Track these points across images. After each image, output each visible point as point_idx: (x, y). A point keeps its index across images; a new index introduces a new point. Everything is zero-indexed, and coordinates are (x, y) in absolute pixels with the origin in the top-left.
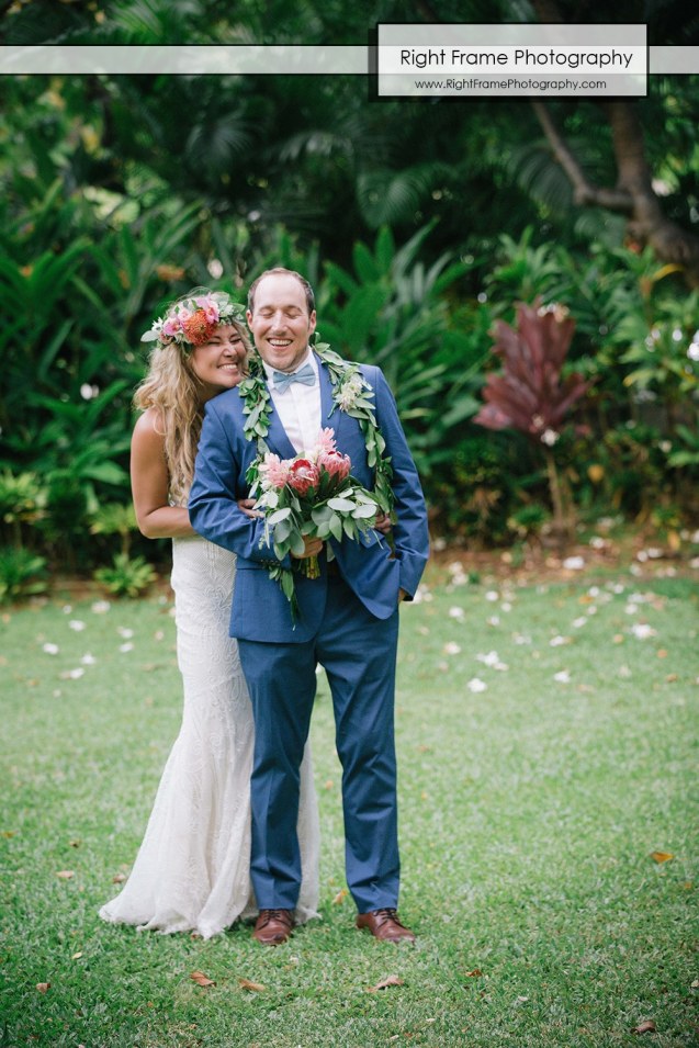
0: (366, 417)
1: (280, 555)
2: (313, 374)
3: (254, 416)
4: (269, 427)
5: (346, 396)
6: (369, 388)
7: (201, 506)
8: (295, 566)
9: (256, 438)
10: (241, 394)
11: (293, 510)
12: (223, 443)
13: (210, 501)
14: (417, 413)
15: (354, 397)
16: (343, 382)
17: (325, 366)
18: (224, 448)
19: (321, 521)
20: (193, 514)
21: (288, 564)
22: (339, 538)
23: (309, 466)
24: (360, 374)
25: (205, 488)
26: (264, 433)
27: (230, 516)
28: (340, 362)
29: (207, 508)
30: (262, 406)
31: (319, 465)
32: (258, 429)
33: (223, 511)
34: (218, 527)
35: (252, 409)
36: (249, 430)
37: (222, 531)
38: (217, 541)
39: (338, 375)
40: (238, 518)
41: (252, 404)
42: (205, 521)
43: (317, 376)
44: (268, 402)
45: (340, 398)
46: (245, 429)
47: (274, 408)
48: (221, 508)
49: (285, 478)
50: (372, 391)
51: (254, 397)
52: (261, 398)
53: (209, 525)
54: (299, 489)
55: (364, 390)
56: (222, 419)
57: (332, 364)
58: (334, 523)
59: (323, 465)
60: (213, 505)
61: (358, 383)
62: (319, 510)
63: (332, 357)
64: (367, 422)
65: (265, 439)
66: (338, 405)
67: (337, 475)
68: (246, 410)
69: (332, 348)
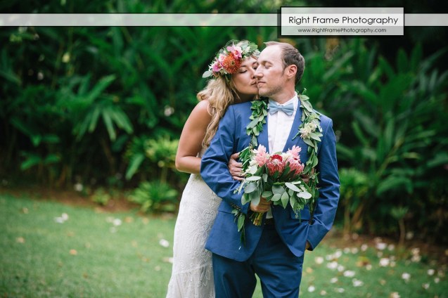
0: (313, 146)
1: (243, 202)
2: (293, 110)
3: (255, 122)
4: (260, 132)
5: (306, 130)
6: (321, 130)
7: (210, 162)
8: (249, 214)
9: (252, 134)
10: (252, 107)
11: (262, 180)
12: (232, 132)
13: (216, 161)
14: (413, 155)
15: (310, 132)
16: (307, 122)
17: (301, 109)
18: (232, 134)
19: (276, 193)
20: (204, 165)
21: (246, 211)
22: (285, 206)
23: (281, 160)
24: (319, 121)
25: (215, 153)
26: (257, 134)
27: (224, 174)
28: (310, 110)
29: (213, 164)
30: (261, 119)
31: (287, 162)
32: (255, 129)
33: (221, 170)
34: (214, 177)
35: (255, 118)
36: (250, 129)
37: (216, 180)
38: (211, 185)
39: (306, 117)
40: (228, 177)
41: (256, 115)
42: (209, 171)
43: (295, 113)
44: (266, 117)
45: (302, 131)
46: (248, 128)
47: (267, 121)
48: (221, 168)
49: (265, 161)
50: (322, 133)
51: (259, 112)
52: (263, 114)
53: (210, 174)
54: (271, 169)
55: (317, 130)
56: (236, 118)
57: (306, 109)
58: (285, 197)
59: (289, 163)
60: (216, 164)
61: (315, 124)
62: (277, 186)
63: (308, 106)
64: (313, 148)
65: (257, 137)
66: (300, 134)
67: (294, 171)
68: (252, 117)
69: (310, 100)
